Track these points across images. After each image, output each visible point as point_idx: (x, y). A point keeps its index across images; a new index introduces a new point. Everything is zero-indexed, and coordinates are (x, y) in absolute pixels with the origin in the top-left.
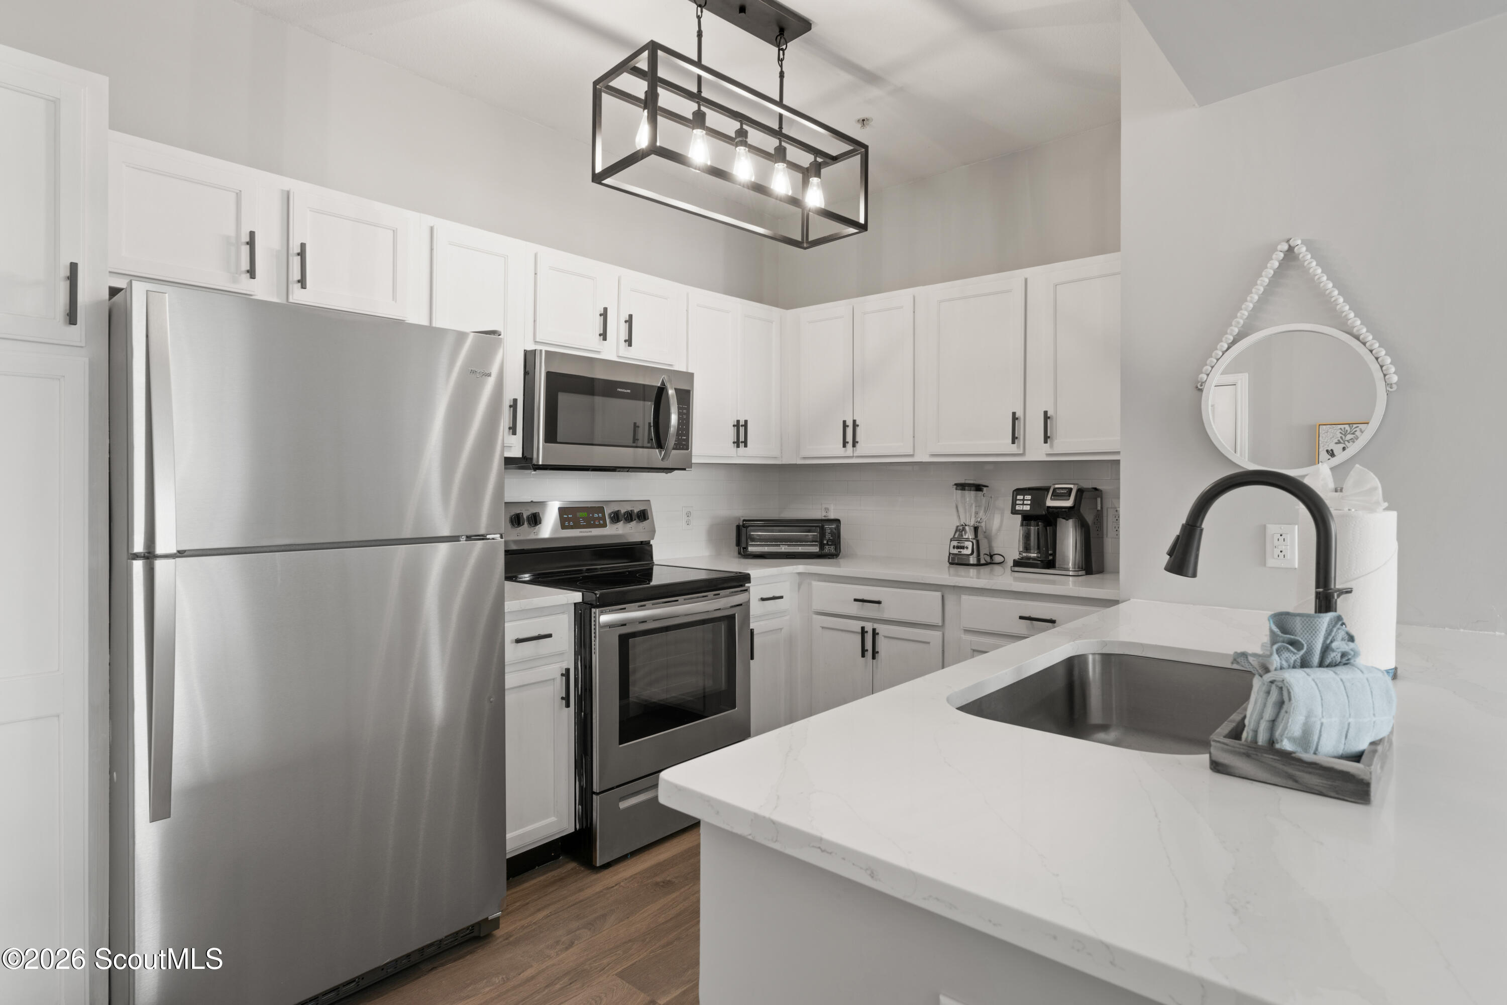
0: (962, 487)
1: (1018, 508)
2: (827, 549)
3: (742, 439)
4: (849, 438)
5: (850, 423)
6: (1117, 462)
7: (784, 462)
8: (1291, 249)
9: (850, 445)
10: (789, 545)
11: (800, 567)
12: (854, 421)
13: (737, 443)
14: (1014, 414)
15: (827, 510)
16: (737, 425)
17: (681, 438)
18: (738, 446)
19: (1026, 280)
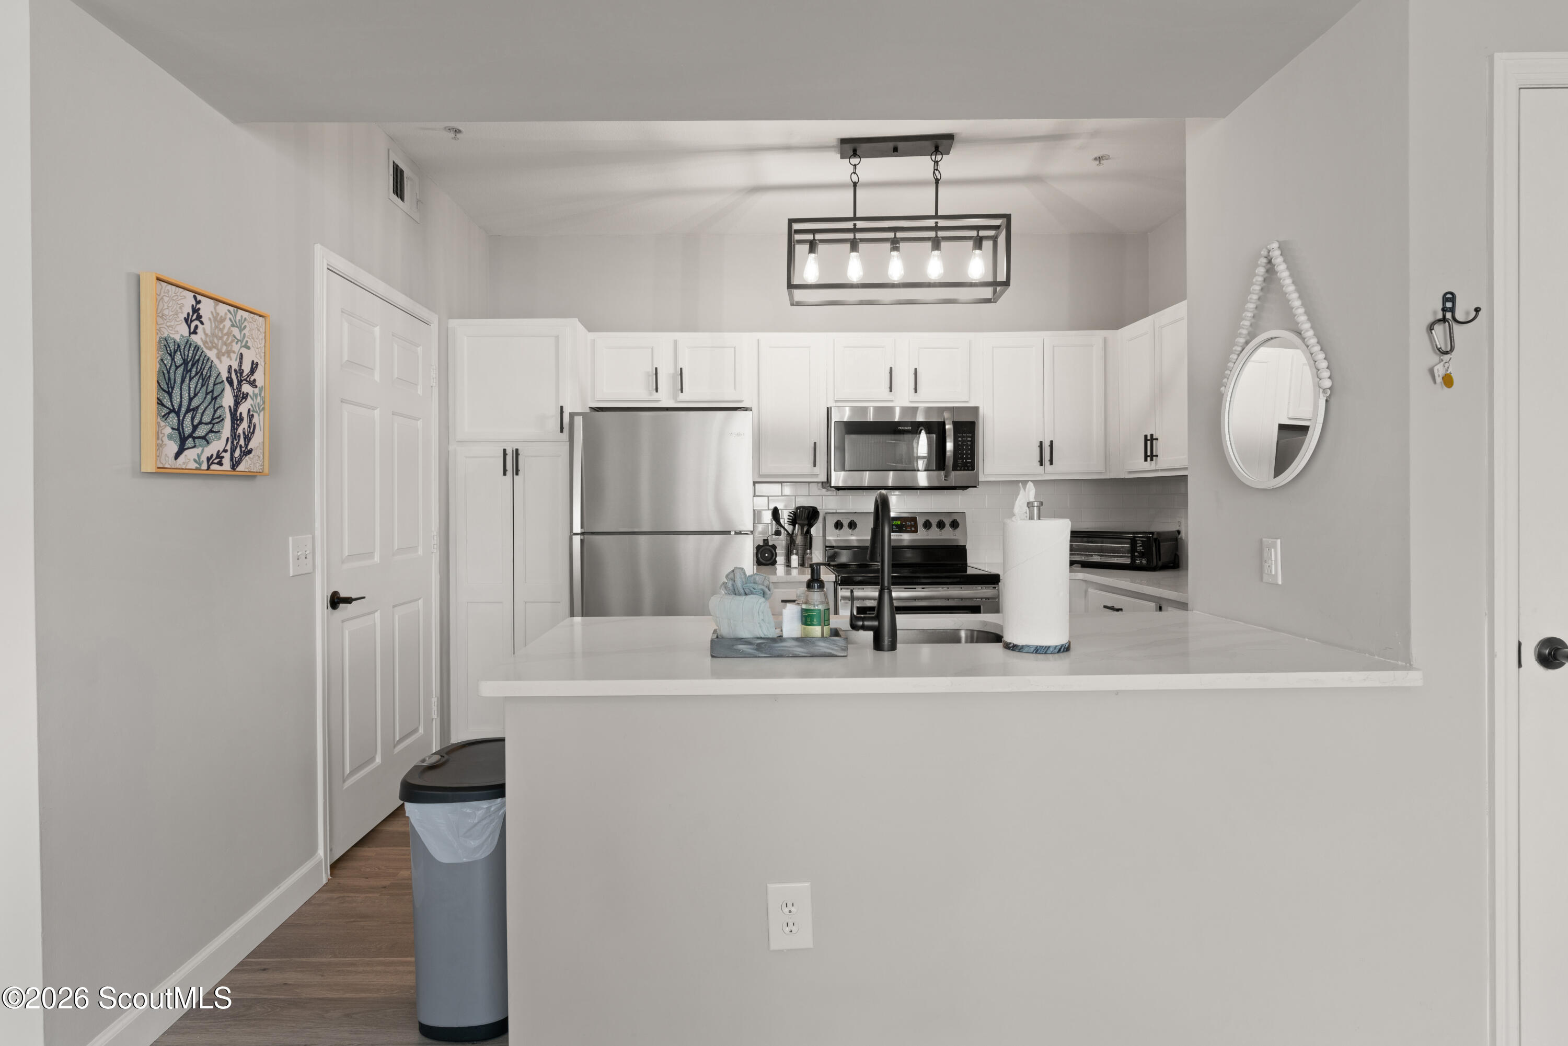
3: (1047, 458)
4: (1149, 452)
5: (1149, 437)
8: (1269, 254)
9: (1148, 460)
10: (1101, 556)
13: (1041, 462)
16: (1041, 445)
17: (966, 461)
18: (1042, 465)
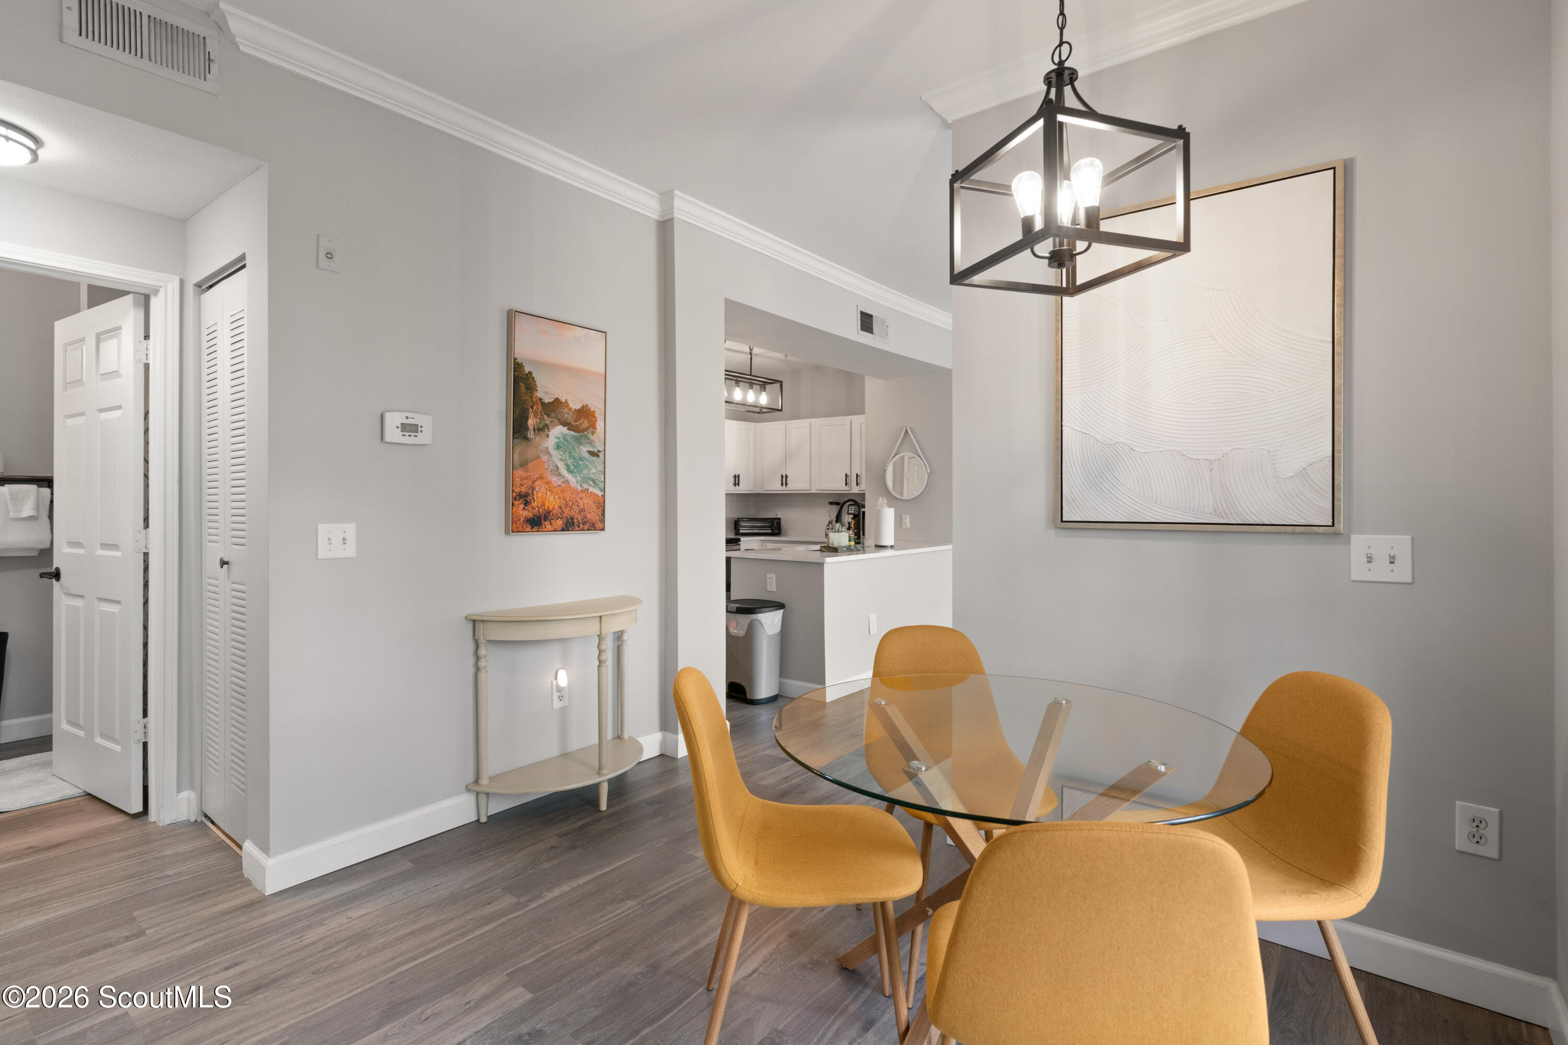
0: (831, 503)
1: (849, 512)
2: (775, 531)
3: (737, 482)
4: (784, 482)
5: (784, 475)
6: (864, 494)
7: (756, 493)
8: (907, 429)
9: (784, 485)
10: (758, 530)
11: (762, 538)
12: (786, 475)
13: (735, 484)
14: (846, 474)
15: (777, 514)
16: (735, 477)
18: (735, 486)
19: (851, 420)
